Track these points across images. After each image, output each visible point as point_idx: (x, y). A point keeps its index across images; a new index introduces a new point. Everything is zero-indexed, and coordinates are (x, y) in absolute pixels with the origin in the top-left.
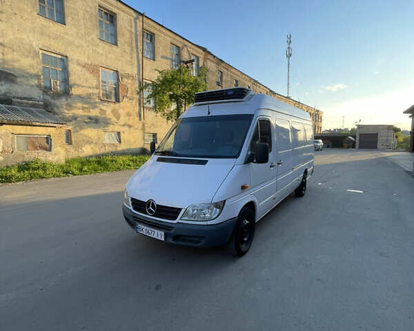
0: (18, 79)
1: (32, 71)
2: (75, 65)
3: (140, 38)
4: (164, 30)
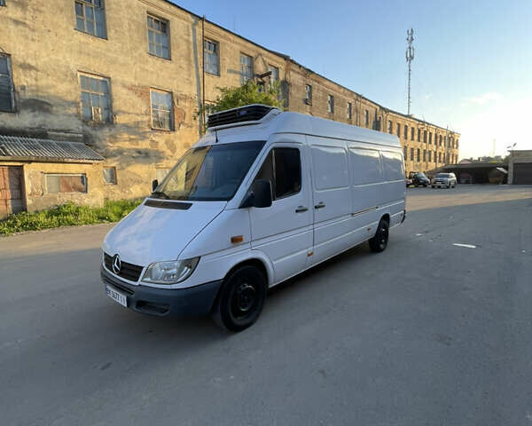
0: (54, 109)
1: (70, 98)
2: (120, 88)
3: (200, 49)
4: (231, 37)
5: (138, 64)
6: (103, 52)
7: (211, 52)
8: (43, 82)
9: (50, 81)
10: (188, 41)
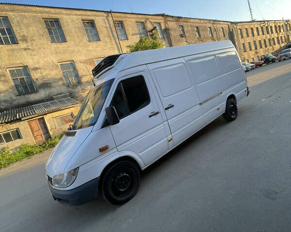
0: (53, 85)
1: (58, 77)
2: (79, 64)
3: (113, 29)
4: (128, 16)
5: (85, 49)
6: (66, 49)
7: (120, 28)
8: (44, 74)
9: (47, 72)
10: (106, 27)
